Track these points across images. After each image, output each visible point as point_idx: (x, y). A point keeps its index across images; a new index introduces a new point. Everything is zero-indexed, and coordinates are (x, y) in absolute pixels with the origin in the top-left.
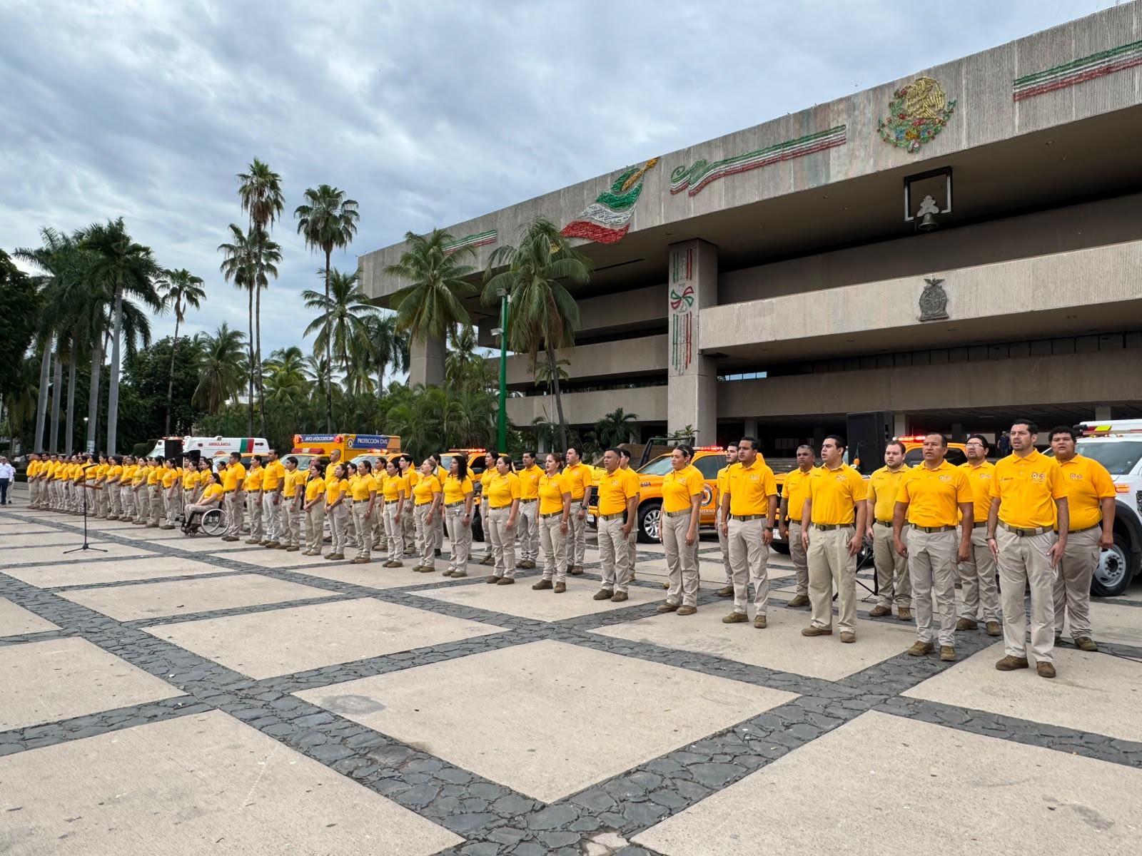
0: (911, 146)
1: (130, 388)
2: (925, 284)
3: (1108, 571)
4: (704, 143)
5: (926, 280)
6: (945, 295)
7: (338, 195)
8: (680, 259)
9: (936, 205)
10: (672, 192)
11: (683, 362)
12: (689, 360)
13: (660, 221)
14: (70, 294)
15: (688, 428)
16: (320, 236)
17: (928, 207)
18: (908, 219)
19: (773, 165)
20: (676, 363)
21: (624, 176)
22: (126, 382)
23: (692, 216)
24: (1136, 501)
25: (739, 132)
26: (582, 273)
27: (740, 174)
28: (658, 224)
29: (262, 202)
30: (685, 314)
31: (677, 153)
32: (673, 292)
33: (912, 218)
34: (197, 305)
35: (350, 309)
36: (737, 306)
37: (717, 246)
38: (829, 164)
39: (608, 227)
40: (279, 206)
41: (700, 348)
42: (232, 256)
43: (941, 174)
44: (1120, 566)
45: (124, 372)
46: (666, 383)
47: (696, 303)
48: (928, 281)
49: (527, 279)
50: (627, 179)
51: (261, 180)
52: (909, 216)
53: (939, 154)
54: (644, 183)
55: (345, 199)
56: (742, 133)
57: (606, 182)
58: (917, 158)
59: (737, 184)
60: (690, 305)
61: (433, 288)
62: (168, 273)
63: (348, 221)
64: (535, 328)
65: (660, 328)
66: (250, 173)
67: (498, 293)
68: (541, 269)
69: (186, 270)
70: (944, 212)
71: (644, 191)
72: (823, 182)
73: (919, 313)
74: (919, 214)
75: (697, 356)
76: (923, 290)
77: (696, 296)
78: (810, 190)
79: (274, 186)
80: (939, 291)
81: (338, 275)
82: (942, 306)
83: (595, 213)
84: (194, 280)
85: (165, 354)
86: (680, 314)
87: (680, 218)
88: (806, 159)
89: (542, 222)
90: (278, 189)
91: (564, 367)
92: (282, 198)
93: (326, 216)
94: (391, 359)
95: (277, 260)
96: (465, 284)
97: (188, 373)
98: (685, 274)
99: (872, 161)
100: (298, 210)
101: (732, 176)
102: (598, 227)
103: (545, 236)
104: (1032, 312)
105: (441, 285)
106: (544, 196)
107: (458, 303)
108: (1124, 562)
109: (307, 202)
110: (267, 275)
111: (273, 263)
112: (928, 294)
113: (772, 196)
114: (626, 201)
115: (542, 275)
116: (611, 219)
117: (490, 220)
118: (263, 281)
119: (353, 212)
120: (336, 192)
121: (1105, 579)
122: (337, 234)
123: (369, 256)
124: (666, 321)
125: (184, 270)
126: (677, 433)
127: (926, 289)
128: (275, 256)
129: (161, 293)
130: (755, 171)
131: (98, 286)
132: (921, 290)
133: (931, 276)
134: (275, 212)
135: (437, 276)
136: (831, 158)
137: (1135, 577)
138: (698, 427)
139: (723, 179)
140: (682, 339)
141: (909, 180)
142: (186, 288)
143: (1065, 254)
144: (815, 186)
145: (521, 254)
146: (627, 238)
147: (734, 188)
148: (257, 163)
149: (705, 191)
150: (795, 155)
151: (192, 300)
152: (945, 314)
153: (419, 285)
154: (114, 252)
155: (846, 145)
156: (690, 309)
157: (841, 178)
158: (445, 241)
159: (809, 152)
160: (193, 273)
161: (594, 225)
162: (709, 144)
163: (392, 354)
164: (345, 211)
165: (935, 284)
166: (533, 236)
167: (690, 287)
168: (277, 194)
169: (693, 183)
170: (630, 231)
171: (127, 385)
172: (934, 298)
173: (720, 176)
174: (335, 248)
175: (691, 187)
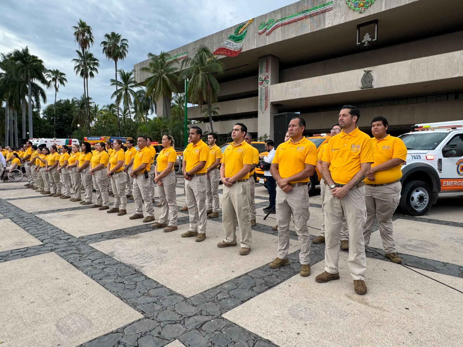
0: (360, 10)
1: (46, 120)
2: (364, 73)
3: (419, 202)
4: (273, 11)
5: (364, 71)
6: (372, 77)
7: (119, 37)
8: (263, 64)
9: (370, 37)
10: (260, 34)
11: (264, 108)
12: (266, 107)
13: (254, 47)
14: (9, 80)
15: (265, 135)
16: (112, 55)
17: (367, 38)
18: (358, 44)
19: (301, 21)
20: (261, 108)
21: (239, 27)
22: (45, 118)
23: (267, 44)
24: (437, 164)
25: (287, 6)
26: (220, 69)
27: (288, 25)
28: (253, 48)
29: (84, 39)
30: (265, 87)
31: (261, 16)
32: (260, 78)
33: (360, 43)
34: (64, 85)
35: (130, 87)
36: (286, 83)
37: (279, 58)
38: (325, 19)
39: (233, 50)
40: (92, 41)
41: (271, 101)
42: (78, 64)
43: (373, 23)
44: (425, 200)
45: (43, 114)
46: (257, 117)
47: (270, 83)
48: (365, 71)
49: (197, 72)
50: (241, 28)
51: (82, 29)
52: (359, 42)
53: (372, 14)
54: (248, 30)
55: (122, 39)
56: (289, 6)
57: (232, 30)
58: (363, 15)
59: (286, 29)
60: (267, 83)
61: (161, 77)
62: (50, 71)
63: (124, 48)
64: (200, 93)
65: (255, 94)
66: (78, 26)
67: (183, 77)
68: (203, 68)
69: (58, 70)
70: (373, 40)
71: (248, 34)
72: (322, 28)
73: (360, 85)
74: (363, 42)
75: (270, 105)
76: (363, 75)
77: (269, 79)
78: (317, 31)
79: (89, 32)
80: (369, 75)
81: (124, 73)
82: (371, 82)
83: (228, 44)
84: (62, 74)
85: (59, 106)
86: (263, 87)
87: (262, 45)
88: (315, 17)
89: (203, 47)
90: (91, 33)
91: (217, 111)
92: (93, 37)
93: (114, 46)
94: (150, 108)
95: (98, 66)
96: (175, 75)
97: (70, 114)
98: (265, 70)
99: (343, 17)
100: (102, 43)
101: (284, 26)
102: (229, 50)
103: (204, 53)
104: (408, 84)
105: (164, 75)
106: (207, 37)
107: (172, 83)
108: (428, 197)
109: (106, 40)
110: (94, 72)
111: (96, 67)
112: (365, 77)
113: (301, 34)
114: (240, 38)
115: (203, 70)
116: (234, 46)
117: (185, 48)
118: (92, 75)
119: (126, 44)
120: (118, 35)
121: (416, 207)
122: (119, 53)
123: (138, 64)
124: (258, 91)
125: (57, 70)
126: (261, 137)
127: (364, 75)
128: (97, 64)
129: (48, 80)
130: (294, 24)
131: (19, 76)
132: (362, 75)
133: (366, 69)
134: (90, 43)
135: (163, 72)
136: (326, 17)
137: (433, 205)
138: (270, 135)
139: (280, 27)
140: (263, 98)
141: (359, 26)
142: (58, 78)
143: (424, 58)
144: (319, 29)
145: (194, 61)
146: (240, 54)
147: (285, 31)
148: (81, 21)
149: (273, 33)
150: (311, 16)
151: (62, 83)
152: (372, 85)
153: (155, 76)
154: (25, 61)
155: (332, 10)
156: (267, 85)
157: (330, 25)
158: (166, 57)
159: (317, 14)
160: (61, 71)
161: (227, 49)
162: (274, 12)
163: (151, 107)
164: (122, 44)
165: (368, 72)
166: (199, 53)
167: (267, 76)
168: (90, 36)
169: (268, 30)
170: (242, 51)
171: (45, 119)
172: (367, 78)
173: (279, 26)
174: (119, 60)
175: (267, 31)
